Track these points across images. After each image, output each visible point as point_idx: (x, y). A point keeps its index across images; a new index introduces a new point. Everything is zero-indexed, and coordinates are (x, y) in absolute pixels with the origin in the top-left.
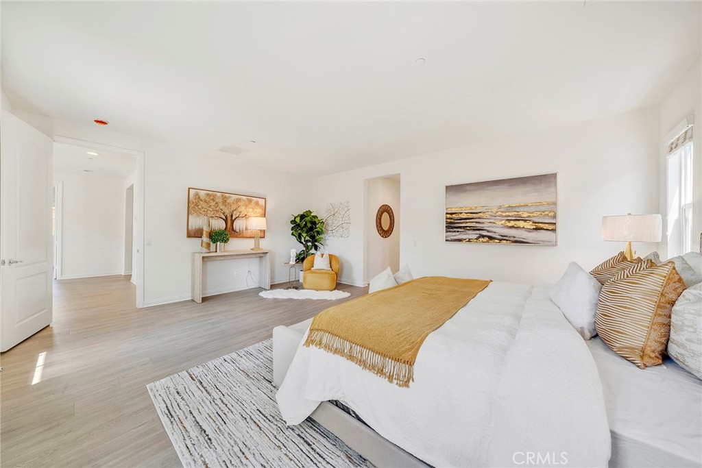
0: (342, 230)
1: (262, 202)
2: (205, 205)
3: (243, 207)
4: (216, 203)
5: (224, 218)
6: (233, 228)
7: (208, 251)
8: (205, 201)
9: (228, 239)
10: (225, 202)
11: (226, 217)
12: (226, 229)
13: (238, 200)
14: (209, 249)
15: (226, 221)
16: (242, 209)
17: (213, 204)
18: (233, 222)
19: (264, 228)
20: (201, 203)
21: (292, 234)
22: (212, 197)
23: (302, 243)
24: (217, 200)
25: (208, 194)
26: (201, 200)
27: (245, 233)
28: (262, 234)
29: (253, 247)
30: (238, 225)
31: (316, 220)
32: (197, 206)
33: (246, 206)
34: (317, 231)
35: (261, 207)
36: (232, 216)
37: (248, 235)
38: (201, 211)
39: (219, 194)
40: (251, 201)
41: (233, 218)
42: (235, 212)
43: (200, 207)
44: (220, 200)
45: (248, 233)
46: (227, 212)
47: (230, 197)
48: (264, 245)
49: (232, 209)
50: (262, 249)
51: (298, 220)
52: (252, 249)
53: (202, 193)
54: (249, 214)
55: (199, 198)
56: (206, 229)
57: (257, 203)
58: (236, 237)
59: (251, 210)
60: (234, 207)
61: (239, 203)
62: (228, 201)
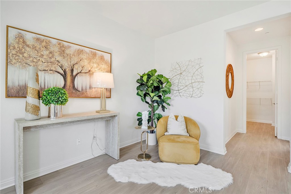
0: (192, 90)
1: (107, 57)
2: (33, 54)
3: (85, 61)
4: (51, 53)
5: (62, 72)
6: (74, 86)
7: (35, 117)
8: (34, 48)
9: (66, 100)
10: (62, 51)
11: (65, 71)
12: (64, 87)
13: (80, 52)
14: (37, 115)
15: (65, 76)
16: (85, 63)
17: (46, 53)
18: (73, 78)
19: (111, 85)
20: (28, 49)
21: (138, 94)
22: (44, 44)
23: (148, 103)
24: (52, 49)
25: (38, 39)
26: (28, 46)
27: (89, 93)
28: (108, 94)
29: (98, 108)
30: (79, 82)
31: (163, 80)
32: (22, 53)
33: (90, 60)
34: (163, 91)
35: (106, 63)
36: (72, 70)
37: (93, 94)
38: (28, 61)
39: (54, 41)
40: (95, 55)
41: (74, 74)
42: (76, 67)
43: (25, 55)
44: (56, 49)
45: (93, 92)
46: (67, 66)
47: (70, 47)
48: (112, 105)
49: (73, 63)
50: (109, 111)
51: (145, 79)
52: (97, 112)
53: (29, 37)
54: (93, 70)
55: (24, 42)
56: (32, 85)
57: (102, 58)
58: (78, 97)
59: (95, 65)
60: (75, 60)
61: (81, 56)
62: (67, 51)
